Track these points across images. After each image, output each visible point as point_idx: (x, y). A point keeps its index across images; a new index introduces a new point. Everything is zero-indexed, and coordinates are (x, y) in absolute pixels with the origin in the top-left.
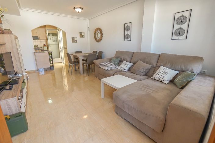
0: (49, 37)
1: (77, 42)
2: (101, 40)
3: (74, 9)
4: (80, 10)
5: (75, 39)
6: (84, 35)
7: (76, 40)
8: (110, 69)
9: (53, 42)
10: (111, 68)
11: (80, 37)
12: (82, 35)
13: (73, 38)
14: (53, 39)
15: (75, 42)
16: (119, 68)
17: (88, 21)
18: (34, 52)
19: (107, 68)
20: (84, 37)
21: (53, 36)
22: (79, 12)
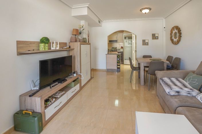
0: (125, 40)
1: (148, 45)
2: (178, 42)
3: (141, 11)
4: (147, 11)
5: (146, 42)
6: (158, 37)
7: (148, 43)
8: (173, 93)
9: (128, 44)
10: (178, 92)
11: (153, 39)
12: (154, 37)
13: (144, 41)
14: (128, 42)
15: (146, 45)
16: (199, 98)
17: (164, 20)
18: (107, 53)
19: (167, 90)
20: (158, 39)
21: (129, 39)
22: (145, 13)
